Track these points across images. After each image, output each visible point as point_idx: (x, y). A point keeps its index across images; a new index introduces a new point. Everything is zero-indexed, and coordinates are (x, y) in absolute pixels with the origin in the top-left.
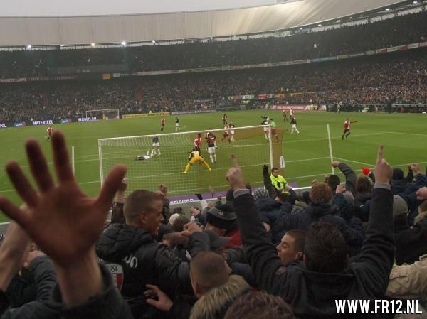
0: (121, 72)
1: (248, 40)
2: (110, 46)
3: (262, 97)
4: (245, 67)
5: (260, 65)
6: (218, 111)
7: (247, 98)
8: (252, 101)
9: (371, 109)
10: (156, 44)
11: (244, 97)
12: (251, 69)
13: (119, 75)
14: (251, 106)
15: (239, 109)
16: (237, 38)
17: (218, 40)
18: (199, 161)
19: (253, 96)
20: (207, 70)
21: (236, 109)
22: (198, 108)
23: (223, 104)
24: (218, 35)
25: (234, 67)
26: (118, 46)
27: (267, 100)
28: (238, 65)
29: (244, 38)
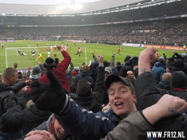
0: (14, 25)
1: (60, 17)
3: (64, 36)
4: (58, 26)
5: (64, 26)
6: (48, 40)
7: (58, 37)
8: (60, 38)
9: (100, 43)
10: (27, 16)
11: (57, 36)
12: (60, 27)
13: (13, 26)
14: (60, 39)
15: (56, 40)
16: (56, 16)
17: (50, 16)
18: (41, 57)
19: (61, 36)
20: (45, 26)
21: (55, 40)
22: (41, 39)
23: (50, 38)
24: (50, 14)
25: (55, 26)
26: (13, 15)
27: (65, 38)
29: (59, 16)
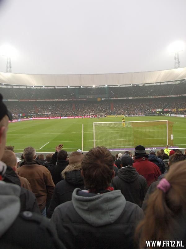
0: (105, 98)
2: (101, 87)
3: (165, 110)
4: (158, 97)
5: (165, 96)
6: (146, 116)
7: (158, 110)
8: (160, 112)
10: (120, 86)
11: (157, 110)
12: (161, 98)
13: (104, 99)
14: (160, 114)
15: (155, 115)
16: (156, 84)
17: (147, 85)
19: (161, 110)
20: (141, 98)
21: (153, 115)
22: (137, 114)
23: (148, 113)
24: (147, 83)
25: (153, 97)
26: (104, 87)
28: (156, 96)
29: (159, 84)
